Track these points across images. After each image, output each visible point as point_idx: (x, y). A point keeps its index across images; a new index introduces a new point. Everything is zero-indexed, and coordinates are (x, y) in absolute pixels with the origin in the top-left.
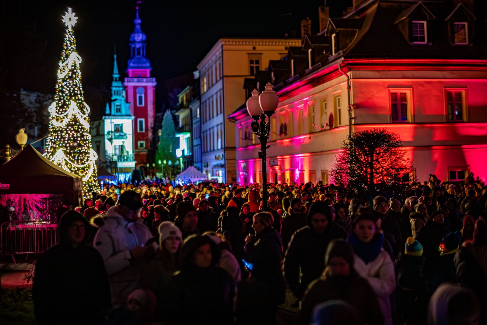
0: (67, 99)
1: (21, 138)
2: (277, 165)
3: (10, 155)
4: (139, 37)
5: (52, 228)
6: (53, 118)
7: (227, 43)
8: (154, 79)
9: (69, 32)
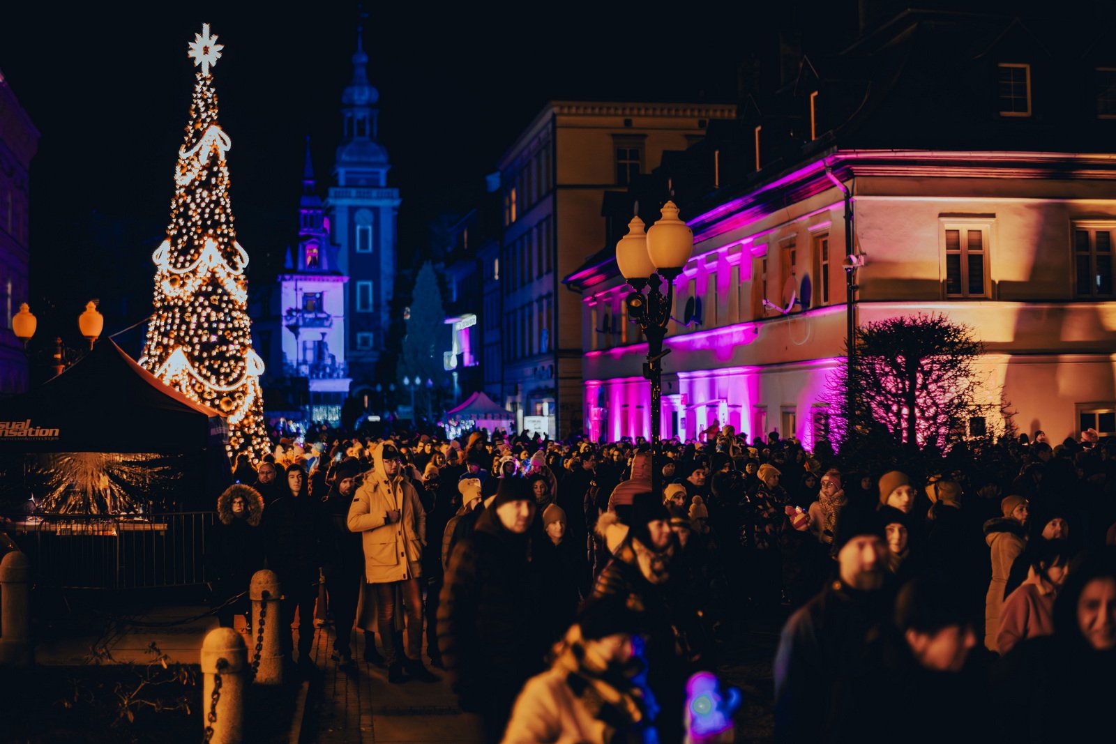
0: (195, 233)
1: (89, 322)
2: (678, 393)
3: (63, 361)
4: (363, 95)
5: (158, 532)
6: (163, 277)
7: (566, 111)
8: (396, 192)
9: (204, 79)
